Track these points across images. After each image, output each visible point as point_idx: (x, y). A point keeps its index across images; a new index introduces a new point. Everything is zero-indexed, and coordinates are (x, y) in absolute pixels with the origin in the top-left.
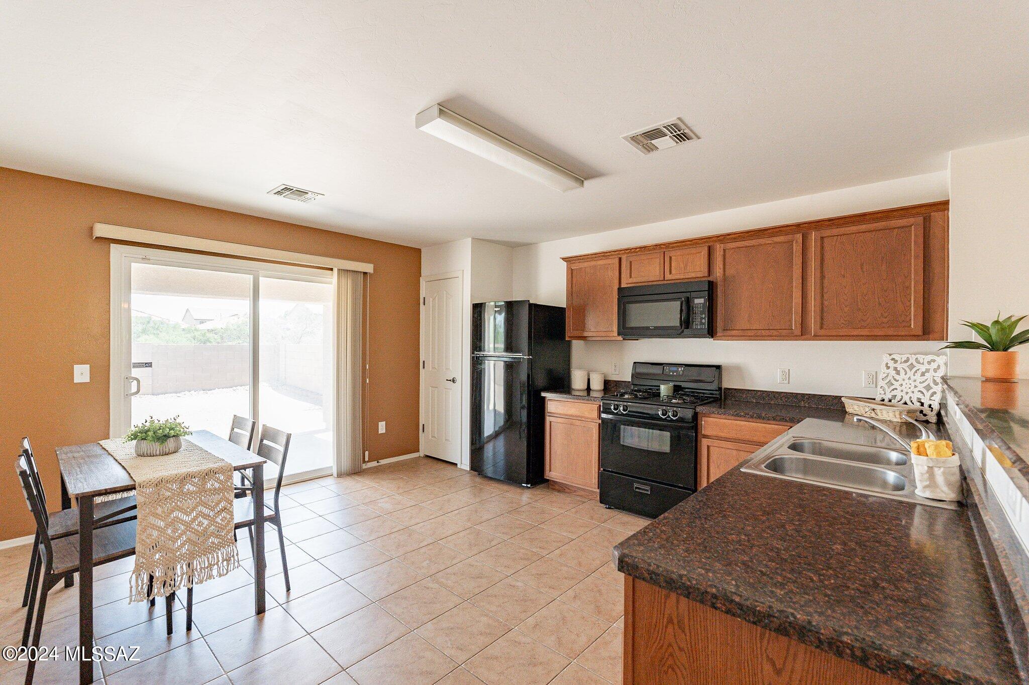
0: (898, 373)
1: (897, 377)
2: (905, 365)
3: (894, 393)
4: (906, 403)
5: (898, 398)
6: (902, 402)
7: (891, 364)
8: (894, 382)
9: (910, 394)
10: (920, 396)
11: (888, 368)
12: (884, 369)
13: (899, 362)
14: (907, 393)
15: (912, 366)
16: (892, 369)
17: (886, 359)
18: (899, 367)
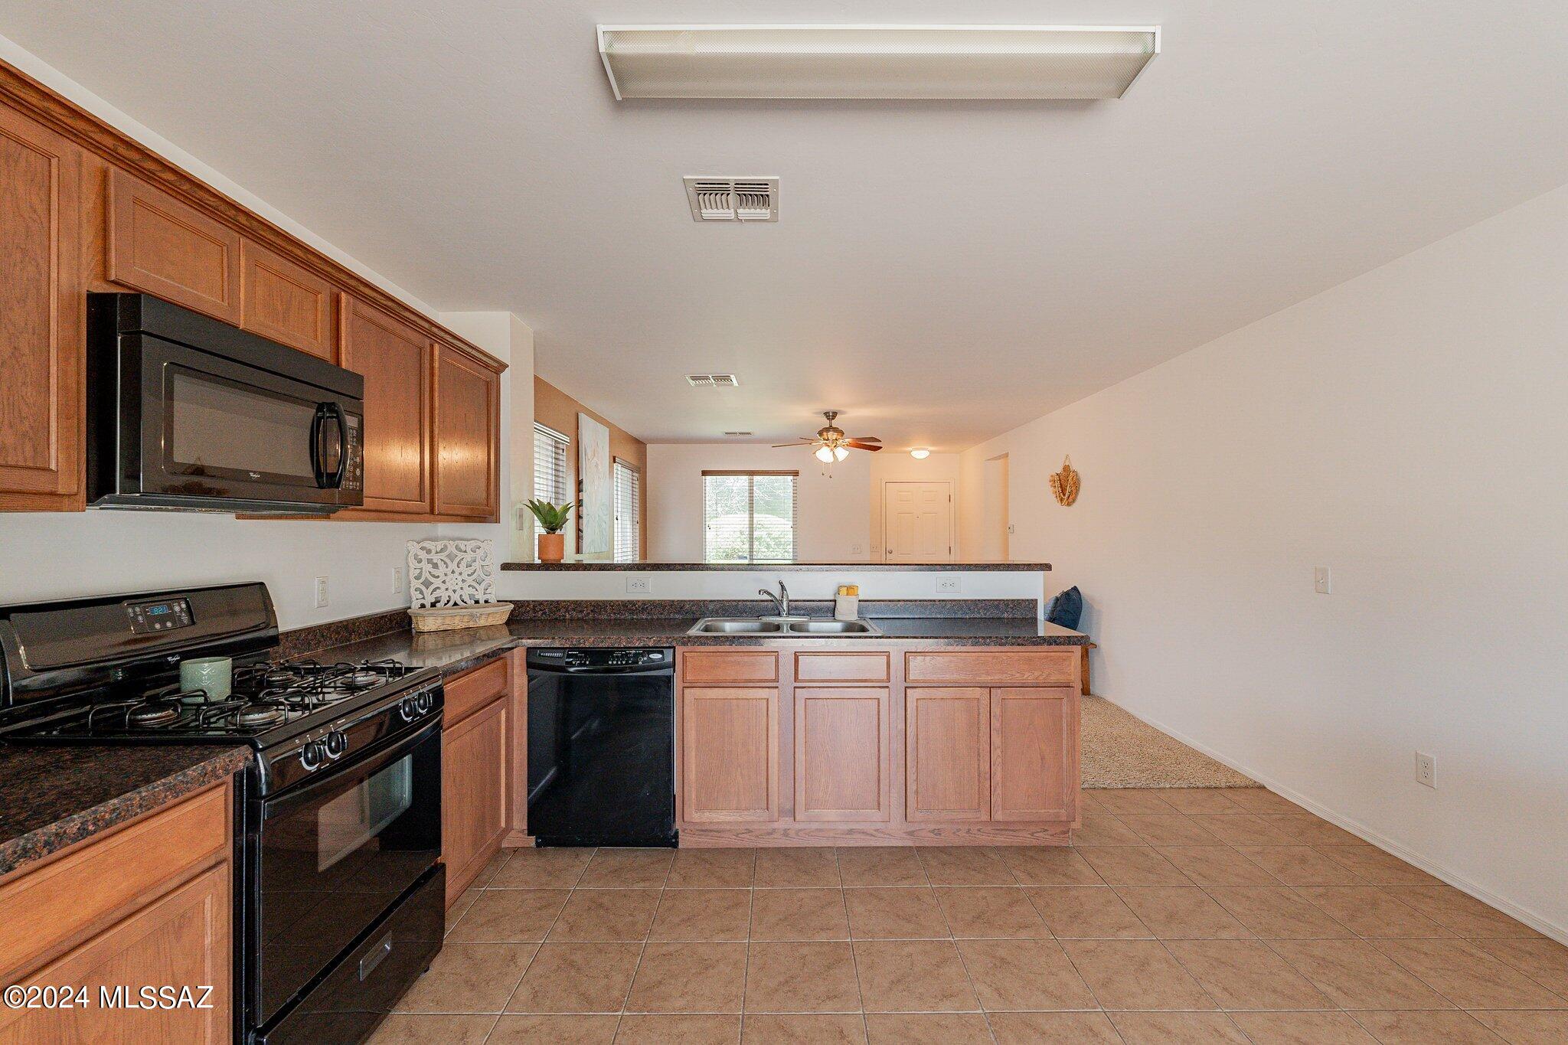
0: (435, 566)
1: (435, 572)
2: (443, 556)
3: (437, 594)
4: (456, 604)
5: (444, 600)
6: (452, 603)
7: (423, 555)
8: (432, 580)
9: (459, 592)
10: (472, 591)
11: (420, 561)
12: (413, 563)
13: (433, 552)
14: (454, 591)
15: (451, 557)
16: (424, 562)
17: (414, 548)
18: (436, 558)
